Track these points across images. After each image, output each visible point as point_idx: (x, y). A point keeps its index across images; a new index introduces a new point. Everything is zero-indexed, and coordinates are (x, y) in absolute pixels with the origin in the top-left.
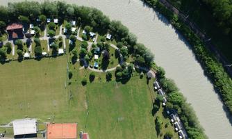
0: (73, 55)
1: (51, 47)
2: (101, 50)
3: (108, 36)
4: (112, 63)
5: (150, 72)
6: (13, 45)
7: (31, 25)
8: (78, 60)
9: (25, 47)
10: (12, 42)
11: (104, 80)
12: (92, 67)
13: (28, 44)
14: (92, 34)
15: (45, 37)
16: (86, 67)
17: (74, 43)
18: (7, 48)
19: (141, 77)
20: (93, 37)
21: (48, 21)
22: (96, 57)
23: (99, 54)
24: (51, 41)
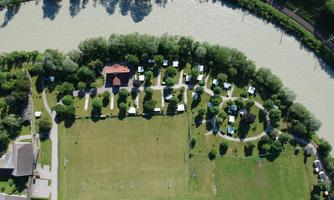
0: (196, 114)
1: (166, 101)
2: (238, 109)
3: (251, 90)
4: (254, 129)
5: (310, 145)
6: (112, 94)
7: (139, 68)
8: (204, 121)
9: (129, 99)
10: (110, 90)
11: (242, 154)
12: (223, 134)
13: (134, 94)
14: (226, 85)
15: (158, 86)
16: (215, 133)
17: (199, 97)
18: (102, 98)
19: (297, 152)
20: (226, 89)
21: (165, 64)
22: (232, 119)
23: (235, 114)
24: (167, 92)
